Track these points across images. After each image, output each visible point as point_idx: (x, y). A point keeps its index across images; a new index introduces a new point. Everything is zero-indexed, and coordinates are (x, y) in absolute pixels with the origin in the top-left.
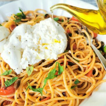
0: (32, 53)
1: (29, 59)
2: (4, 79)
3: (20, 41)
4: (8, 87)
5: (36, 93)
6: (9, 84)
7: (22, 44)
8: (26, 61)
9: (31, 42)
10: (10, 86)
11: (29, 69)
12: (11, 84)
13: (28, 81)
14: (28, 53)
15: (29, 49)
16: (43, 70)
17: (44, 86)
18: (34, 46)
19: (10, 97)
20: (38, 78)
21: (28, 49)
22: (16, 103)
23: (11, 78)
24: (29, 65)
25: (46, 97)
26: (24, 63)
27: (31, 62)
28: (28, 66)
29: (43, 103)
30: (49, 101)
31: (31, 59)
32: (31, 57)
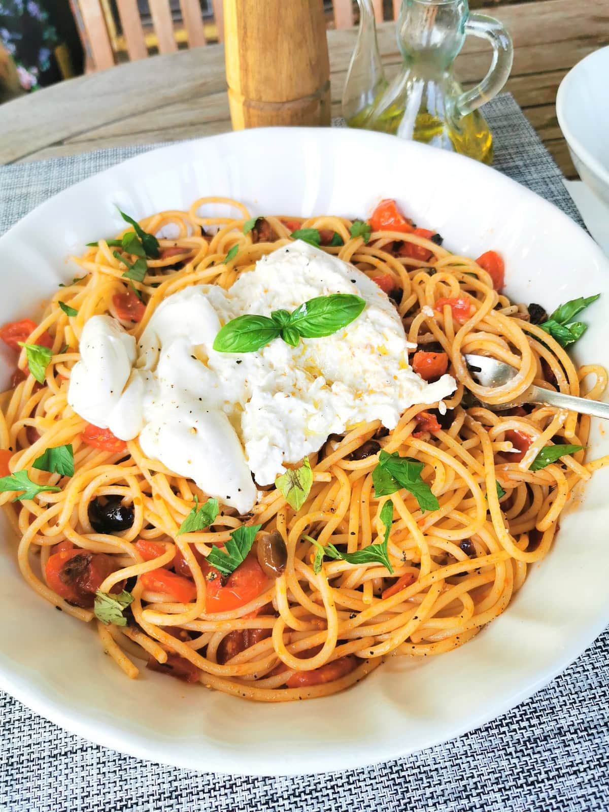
0: (286, 412)
1: (281, 440)
2: (192, 546)
3: (211, 368)
4: (233, 571)
5: (355, 570)
6: (233, 562)
7: (222, 380)
8: (272, 449)
9: (260, 364)
10: (240, 567)
11: (295, 482)
12: (240, 560)
13: (306, 528)
14: (272, 416)
15: (270, 396)
16: (348, 472)
17: (386, 535)
18: (278, 380)
19: (254, 612)
20: (341, 511)
21: (264, 398)
22: (288, 630)
23: (225, 536)
24: (285, 465)
25: (396, 579)
26: (264, 462)
27: (290, 452)
28: (283, 470)
29: (392, 602)
30: (416, 587)
31: (288, 440)
32: (288, 429)
